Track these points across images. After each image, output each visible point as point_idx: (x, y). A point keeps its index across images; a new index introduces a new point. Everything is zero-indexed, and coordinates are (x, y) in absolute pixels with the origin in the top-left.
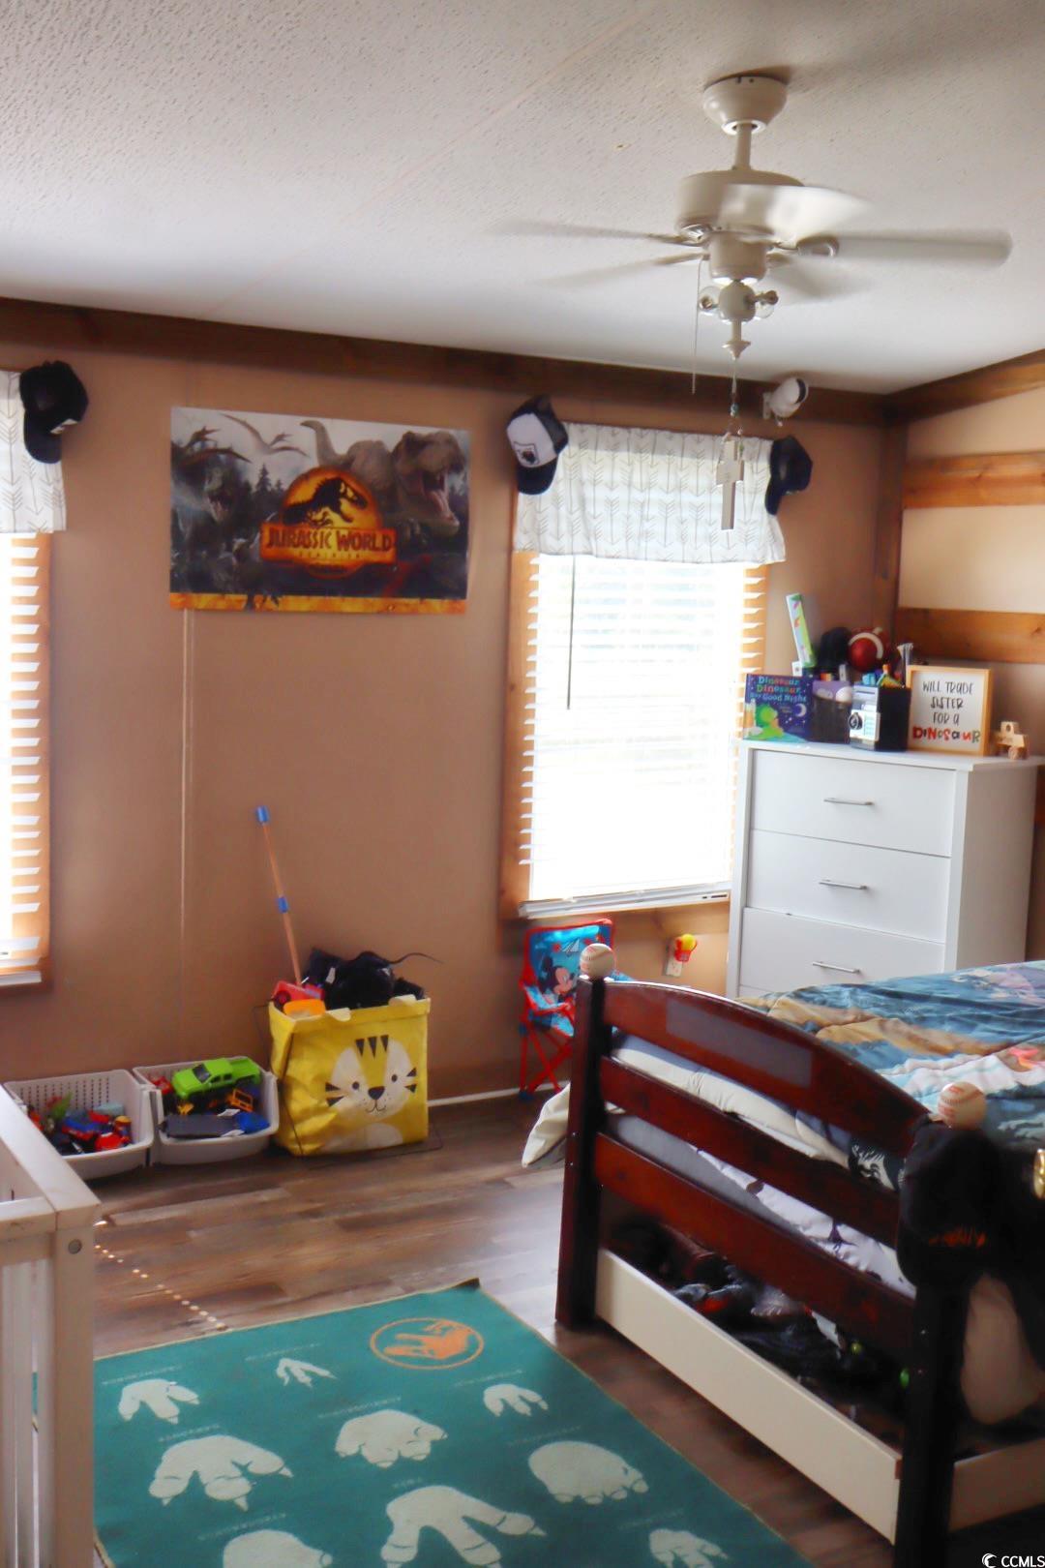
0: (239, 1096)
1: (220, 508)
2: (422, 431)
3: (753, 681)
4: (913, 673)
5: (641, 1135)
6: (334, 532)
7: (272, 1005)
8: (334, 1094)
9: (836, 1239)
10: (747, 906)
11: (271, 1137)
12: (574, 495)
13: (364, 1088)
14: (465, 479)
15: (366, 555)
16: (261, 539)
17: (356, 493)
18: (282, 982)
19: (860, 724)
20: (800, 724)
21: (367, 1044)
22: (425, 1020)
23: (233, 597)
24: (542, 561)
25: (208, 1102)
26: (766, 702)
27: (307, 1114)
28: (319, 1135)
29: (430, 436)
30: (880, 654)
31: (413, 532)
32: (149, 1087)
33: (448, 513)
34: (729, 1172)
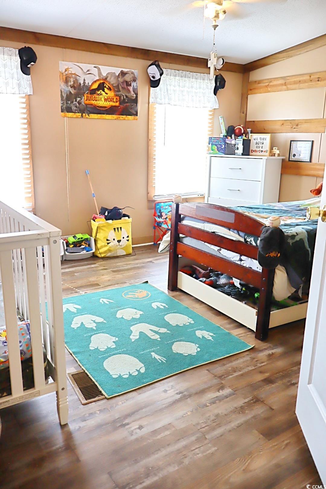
0: (85, 243)
1: (73, 90)
2: (125, 70)
3: (210, 138)
4: (251, 135)
5: (189, 241)
6: (103, 97)
7: (92, 221)
8: (108, 242)
9: (241, 260)
10: (209, 197)
11: (93, 253)
12: (165, 88)
13: (116, 240)
14: (137, 84)
15: (112, 104)
16: (84, 99)
17: (109, 87)
18: (94, 215)
19: (238, 149)
20: (223, 150)
21: (116, 229)
22: (130, 223)
23: (78, 114)
24: (157, 106)
25: (77, 244)
26: (214, 144)
27: (102, 247)
28: (105, 252)
29: (127, 71)
30: (243, 132)
31: (123, 97)
32: (62, 241)
33: (133, 93)
34: (213, 247)
